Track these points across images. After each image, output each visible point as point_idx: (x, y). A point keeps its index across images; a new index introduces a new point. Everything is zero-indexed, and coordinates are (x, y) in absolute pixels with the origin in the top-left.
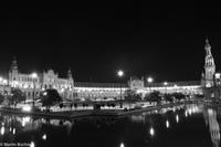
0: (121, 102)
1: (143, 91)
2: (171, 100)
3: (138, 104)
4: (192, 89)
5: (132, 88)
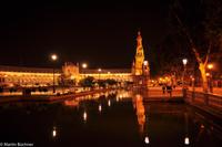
1: (77, 77)
2: (104, 86)
4: (123, 77)
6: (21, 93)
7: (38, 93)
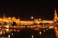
0: (32, 25)
1: (38, 22)
2: (45, 25)
3: (37, 26)
5: (35, 22)
6: (25, 27)
7: (28, 27)
